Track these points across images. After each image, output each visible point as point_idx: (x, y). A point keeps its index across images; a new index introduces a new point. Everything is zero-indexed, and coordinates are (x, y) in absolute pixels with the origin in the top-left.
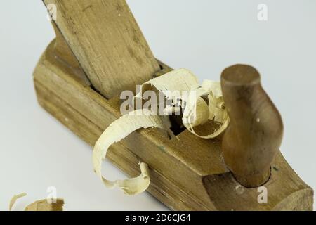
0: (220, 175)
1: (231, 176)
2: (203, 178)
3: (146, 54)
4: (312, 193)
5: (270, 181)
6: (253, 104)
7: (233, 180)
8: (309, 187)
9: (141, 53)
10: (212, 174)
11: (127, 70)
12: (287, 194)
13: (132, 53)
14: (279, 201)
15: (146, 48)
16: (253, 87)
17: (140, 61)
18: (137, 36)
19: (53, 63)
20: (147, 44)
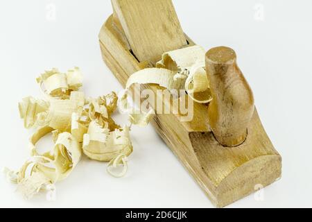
0: (203, 133)
1: (212, 135)
2: (190, 133)
3: (177, 31)
4: (280, 159)
5: (244, 144)
6: (227, 80)
7: (213, 138)
8: (278, 154)
9: (173, 30)
10: (196, 131)
11: (159, 42)
12: (255, 157)
13: (165, 29)
14: (247, 161)
15: (178, 26)
16: (228, 66)
17: (171, 36)
18: (172, 15)
19: (109, 29)
20: (179, 23)
